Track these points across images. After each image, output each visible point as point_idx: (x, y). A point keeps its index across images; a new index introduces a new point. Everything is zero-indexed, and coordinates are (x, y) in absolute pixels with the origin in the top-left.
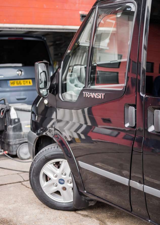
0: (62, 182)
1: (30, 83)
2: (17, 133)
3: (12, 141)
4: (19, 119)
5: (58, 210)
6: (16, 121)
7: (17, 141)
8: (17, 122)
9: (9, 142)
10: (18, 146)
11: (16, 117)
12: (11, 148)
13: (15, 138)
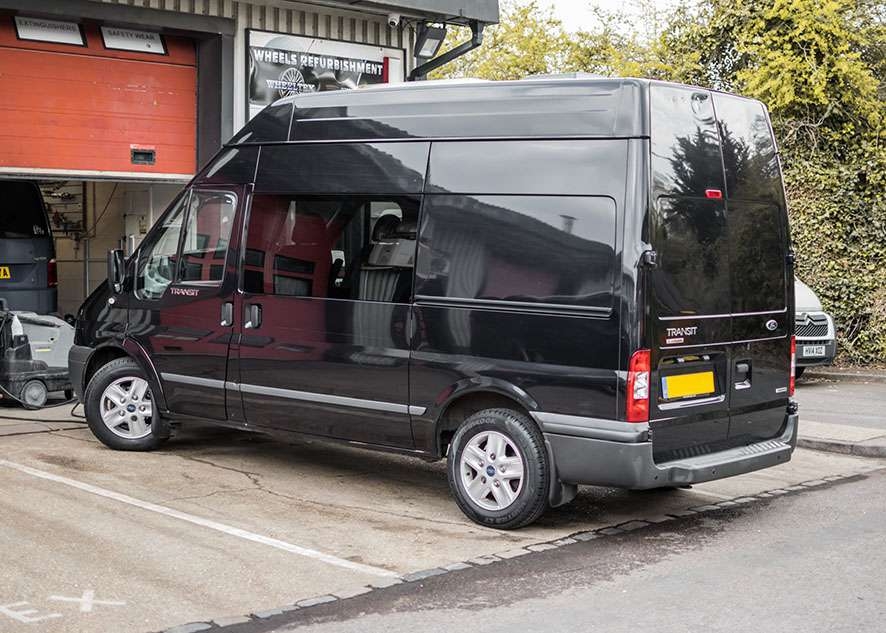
0: (132, 408)
1: (5, 274)
2: (23, 361)
3: (13, 375)
4: (26, 337)
5: (124, 450)
6: (23, 339)
7: (23, 375)
8: (23, 343)
9: (8, 377)
10: (23, 384)
11: (22, 334)
12: (11, 386)
13: (19, 370)
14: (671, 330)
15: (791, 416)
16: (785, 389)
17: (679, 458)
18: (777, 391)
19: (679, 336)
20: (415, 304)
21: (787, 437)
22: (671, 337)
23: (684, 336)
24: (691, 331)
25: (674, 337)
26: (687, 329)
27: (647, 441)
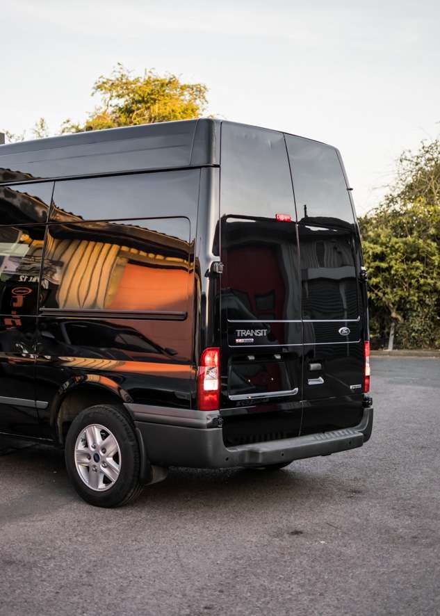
14: (239, 332)
15: (366, 409)
16: (359, 386)
17: (254, 442)
18: (351, 387)
19: (249, 337)
20: (40, 316)
21: (362, 427)
22: (240, 338)
23: (254, 337)
24: (261, 333)
25: (244, 337)
26: (257, 331)
27: (217, 427)
